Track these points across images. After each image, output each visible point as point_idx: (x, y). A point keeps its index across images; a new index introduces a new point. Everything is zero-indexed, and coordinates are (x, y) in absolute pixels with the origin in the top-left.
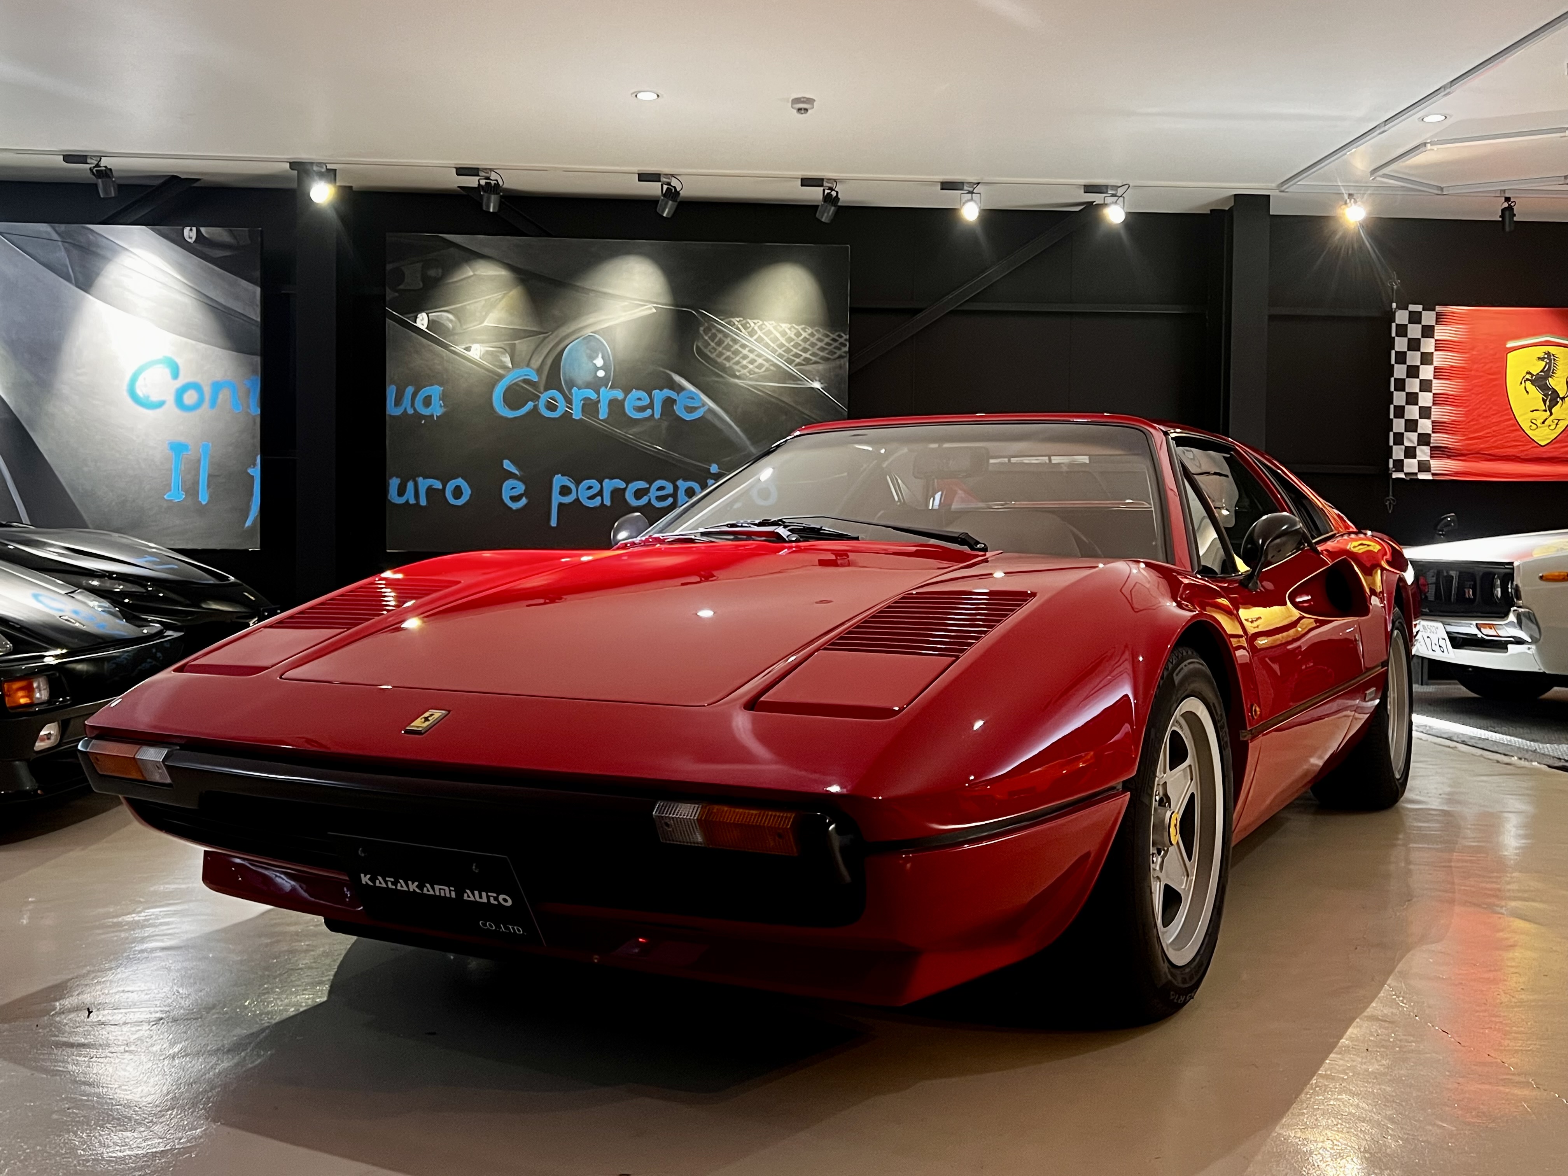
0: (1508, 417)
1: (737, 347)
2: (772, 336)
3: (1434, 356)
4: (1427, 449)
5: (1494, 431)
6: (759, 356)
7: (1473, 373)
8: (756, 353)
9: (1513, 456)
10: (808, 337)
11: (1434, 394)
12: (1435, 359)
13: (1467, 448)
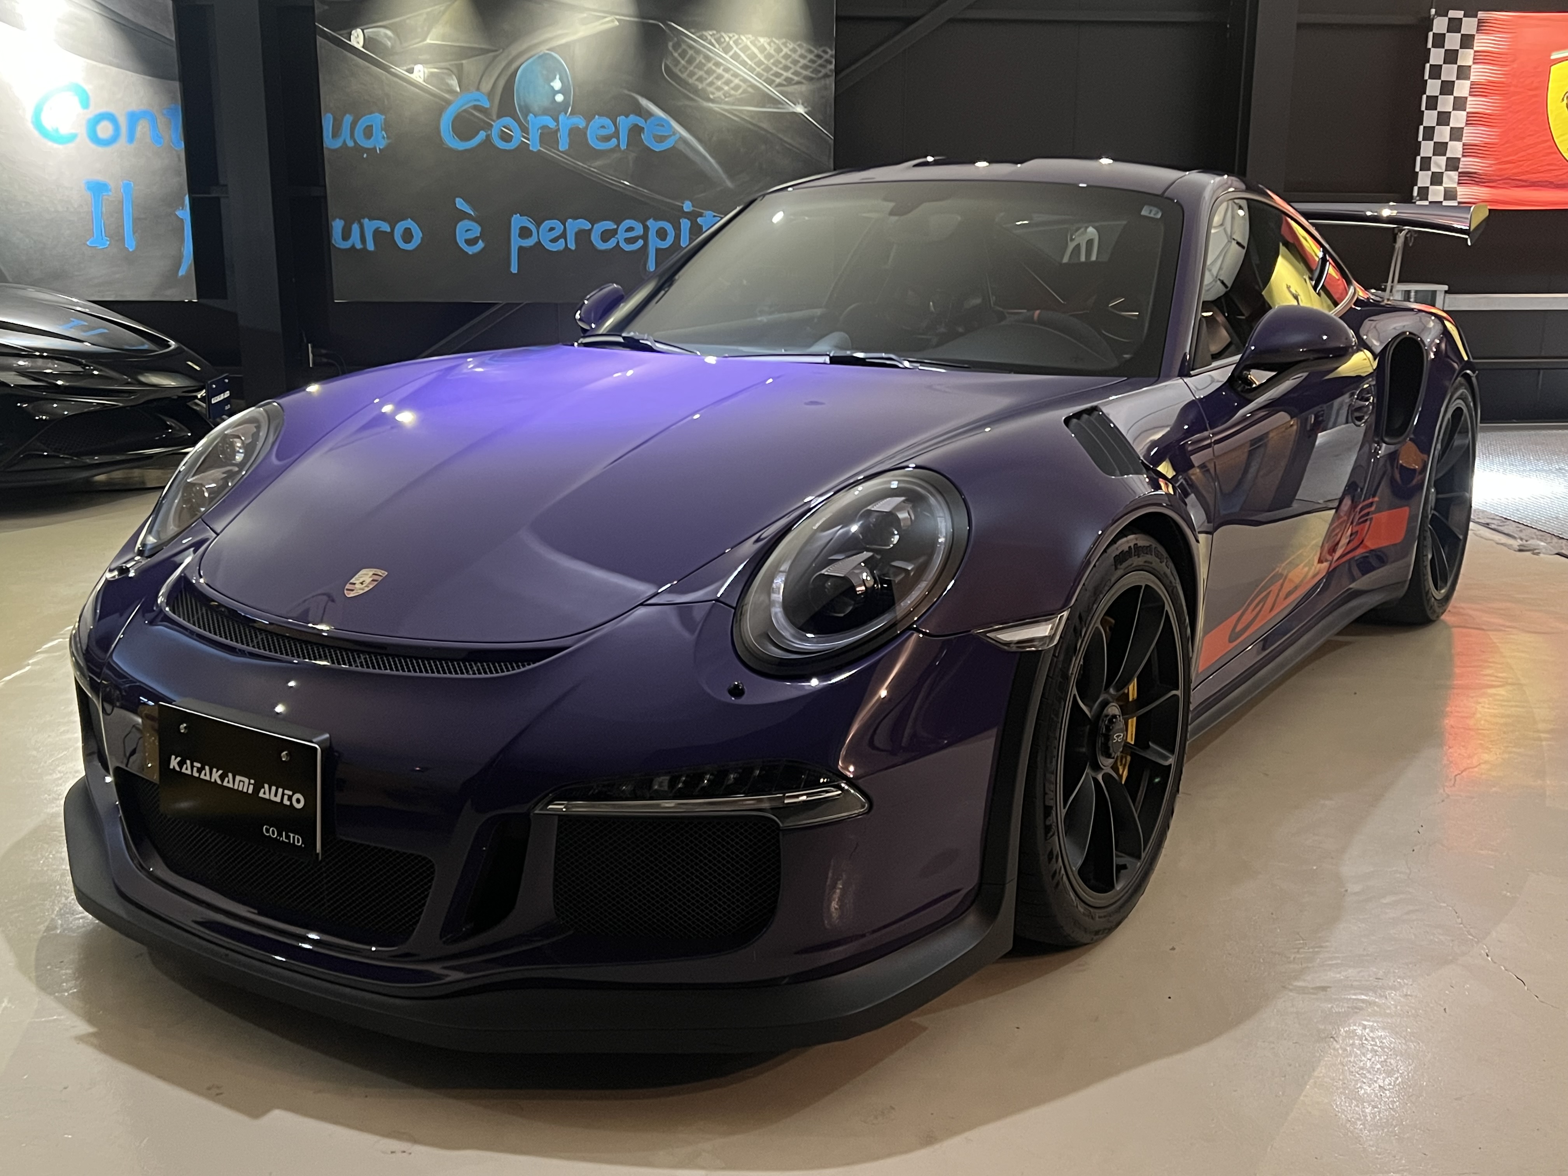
0: (1545, 138)
1: (710, 65)
2: (749, 52)
3: (1472, 70)
4: (1454, 175)
5: (1529, 154)
6: (736, 75)
7: (1512, 89)
8: (732, 72)
9: (1547, 181)
10: (789, 53)
11: (1468, 113)
12: (1472, 74)
13: (1499, 173)
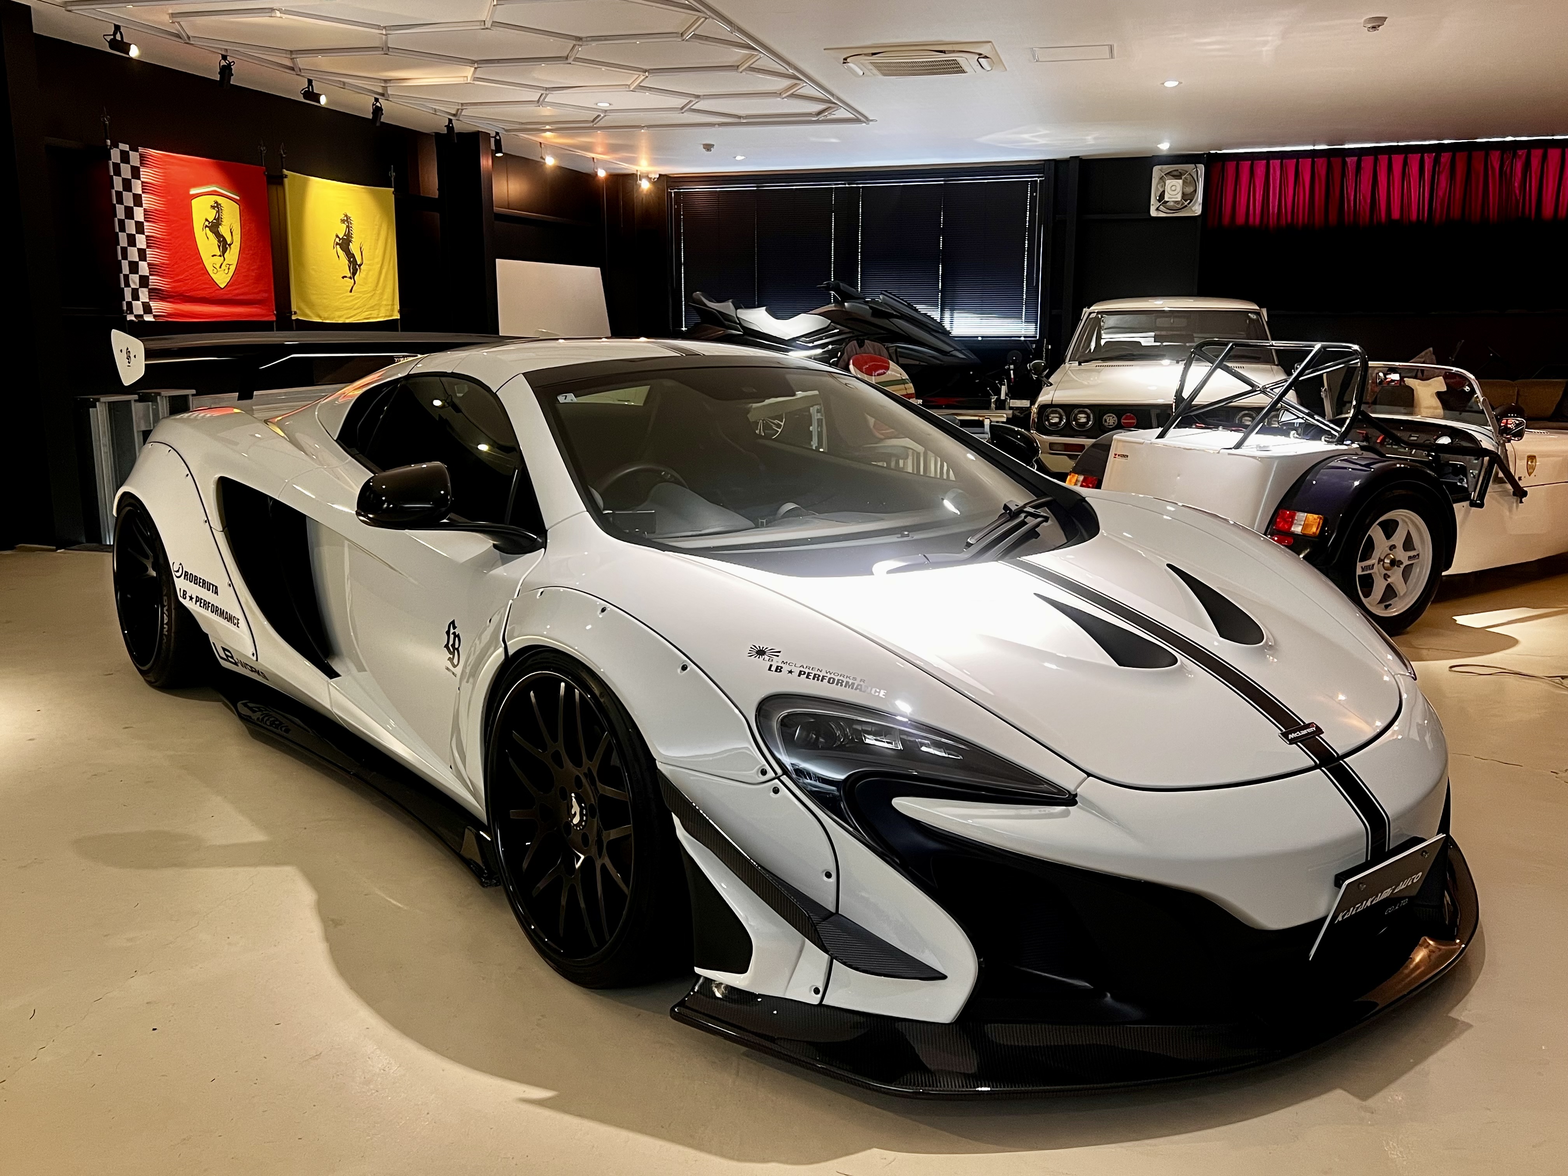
0: (198, 262)
3: (143, 198)
4: (145, 290)
5: (191, 275)
7: (170, 217)
11: (147, 236)
12: (143, 202)
13: (176, 290)
